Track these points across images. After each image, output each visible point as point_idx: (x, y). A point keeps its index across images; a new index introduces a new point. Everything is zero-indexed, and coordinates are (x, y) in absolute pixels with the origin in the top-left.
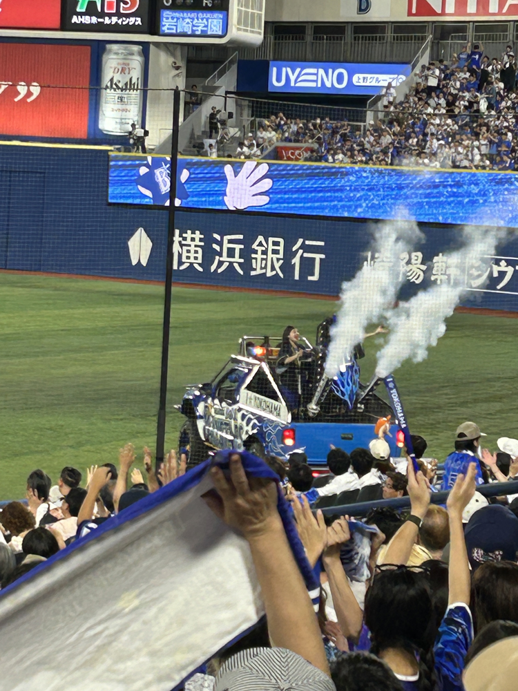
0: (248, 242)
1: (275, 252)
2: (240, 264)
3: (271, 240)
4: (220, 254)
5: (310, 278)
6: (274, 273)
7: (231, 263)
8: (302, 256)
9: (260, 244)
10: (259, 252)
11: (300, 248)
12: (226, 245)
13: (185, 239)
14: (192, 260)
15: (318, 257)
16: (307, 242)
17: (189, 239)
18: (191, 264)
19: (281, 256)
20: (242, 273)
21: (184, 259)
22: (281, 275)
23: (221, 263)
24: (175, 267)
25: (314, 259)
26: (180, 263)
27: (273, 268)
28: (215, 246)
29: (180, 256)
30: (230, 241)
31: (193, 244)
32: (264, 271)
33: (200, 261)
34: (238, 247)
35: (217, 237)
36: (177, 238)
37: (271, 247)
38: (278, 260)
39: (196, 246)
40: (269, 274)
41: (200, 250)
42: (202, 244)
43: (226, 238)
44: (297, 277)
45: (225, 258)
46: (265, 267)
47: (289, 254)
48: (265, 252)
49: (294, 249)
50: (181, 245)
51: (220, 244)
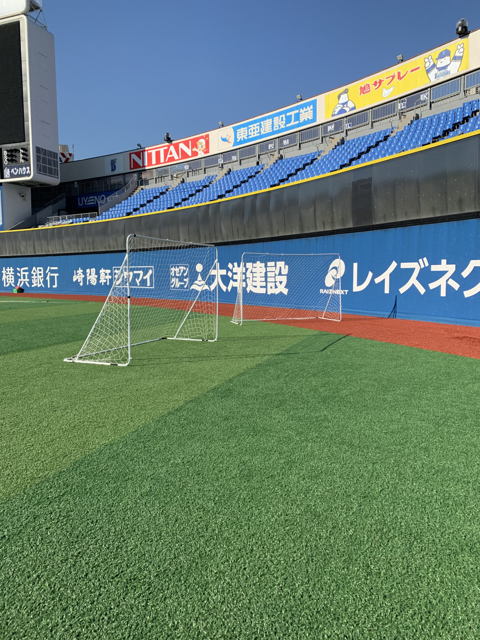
0: (30, 270)
1: (40, 274)
2: (28, 282)
3: (38, 268)
4: (20, 278)
5: (54, 286)
6: (40, 285)
7: (25, 282)
8: (50, 276)
9: (34, 271)
10: (34, 275)
11: (49, 272)
12: (22, 273)
13: (7, 272)
14: (10, 282)
15: (56, 275)
16: (52, 268)
17: (8, 271)
18: (10, 283)
19: (42, 276)
20: (28, 286)
21: (8, 282)
22: (43, 286)
23: (21, 282)
24: (5, 286)
25: (54, 276)
26: (7, 284)
27: (40, 283)
28: (18, 274)
29: (6, 280)
30: (24, 271)
31: (10, 274)
32: (36, 284)
33: (13, 282)
34: (27, 273)
35: (18, 269)
36: (4, 272)
37: (38, 272)
38: (42, 278)
39: (12, 275)
40: (39, 286)
41: (13, 276)
42: (13, 273)
43: (22, 269)
44: (49, 287)
45: (22, 279)
46: (37, 283)
47: (45, 275)
48: (36, 275)
49: (47, 272)
50: (6, 275)
51: (20, 272)
